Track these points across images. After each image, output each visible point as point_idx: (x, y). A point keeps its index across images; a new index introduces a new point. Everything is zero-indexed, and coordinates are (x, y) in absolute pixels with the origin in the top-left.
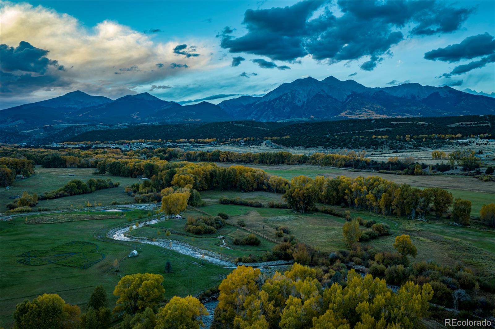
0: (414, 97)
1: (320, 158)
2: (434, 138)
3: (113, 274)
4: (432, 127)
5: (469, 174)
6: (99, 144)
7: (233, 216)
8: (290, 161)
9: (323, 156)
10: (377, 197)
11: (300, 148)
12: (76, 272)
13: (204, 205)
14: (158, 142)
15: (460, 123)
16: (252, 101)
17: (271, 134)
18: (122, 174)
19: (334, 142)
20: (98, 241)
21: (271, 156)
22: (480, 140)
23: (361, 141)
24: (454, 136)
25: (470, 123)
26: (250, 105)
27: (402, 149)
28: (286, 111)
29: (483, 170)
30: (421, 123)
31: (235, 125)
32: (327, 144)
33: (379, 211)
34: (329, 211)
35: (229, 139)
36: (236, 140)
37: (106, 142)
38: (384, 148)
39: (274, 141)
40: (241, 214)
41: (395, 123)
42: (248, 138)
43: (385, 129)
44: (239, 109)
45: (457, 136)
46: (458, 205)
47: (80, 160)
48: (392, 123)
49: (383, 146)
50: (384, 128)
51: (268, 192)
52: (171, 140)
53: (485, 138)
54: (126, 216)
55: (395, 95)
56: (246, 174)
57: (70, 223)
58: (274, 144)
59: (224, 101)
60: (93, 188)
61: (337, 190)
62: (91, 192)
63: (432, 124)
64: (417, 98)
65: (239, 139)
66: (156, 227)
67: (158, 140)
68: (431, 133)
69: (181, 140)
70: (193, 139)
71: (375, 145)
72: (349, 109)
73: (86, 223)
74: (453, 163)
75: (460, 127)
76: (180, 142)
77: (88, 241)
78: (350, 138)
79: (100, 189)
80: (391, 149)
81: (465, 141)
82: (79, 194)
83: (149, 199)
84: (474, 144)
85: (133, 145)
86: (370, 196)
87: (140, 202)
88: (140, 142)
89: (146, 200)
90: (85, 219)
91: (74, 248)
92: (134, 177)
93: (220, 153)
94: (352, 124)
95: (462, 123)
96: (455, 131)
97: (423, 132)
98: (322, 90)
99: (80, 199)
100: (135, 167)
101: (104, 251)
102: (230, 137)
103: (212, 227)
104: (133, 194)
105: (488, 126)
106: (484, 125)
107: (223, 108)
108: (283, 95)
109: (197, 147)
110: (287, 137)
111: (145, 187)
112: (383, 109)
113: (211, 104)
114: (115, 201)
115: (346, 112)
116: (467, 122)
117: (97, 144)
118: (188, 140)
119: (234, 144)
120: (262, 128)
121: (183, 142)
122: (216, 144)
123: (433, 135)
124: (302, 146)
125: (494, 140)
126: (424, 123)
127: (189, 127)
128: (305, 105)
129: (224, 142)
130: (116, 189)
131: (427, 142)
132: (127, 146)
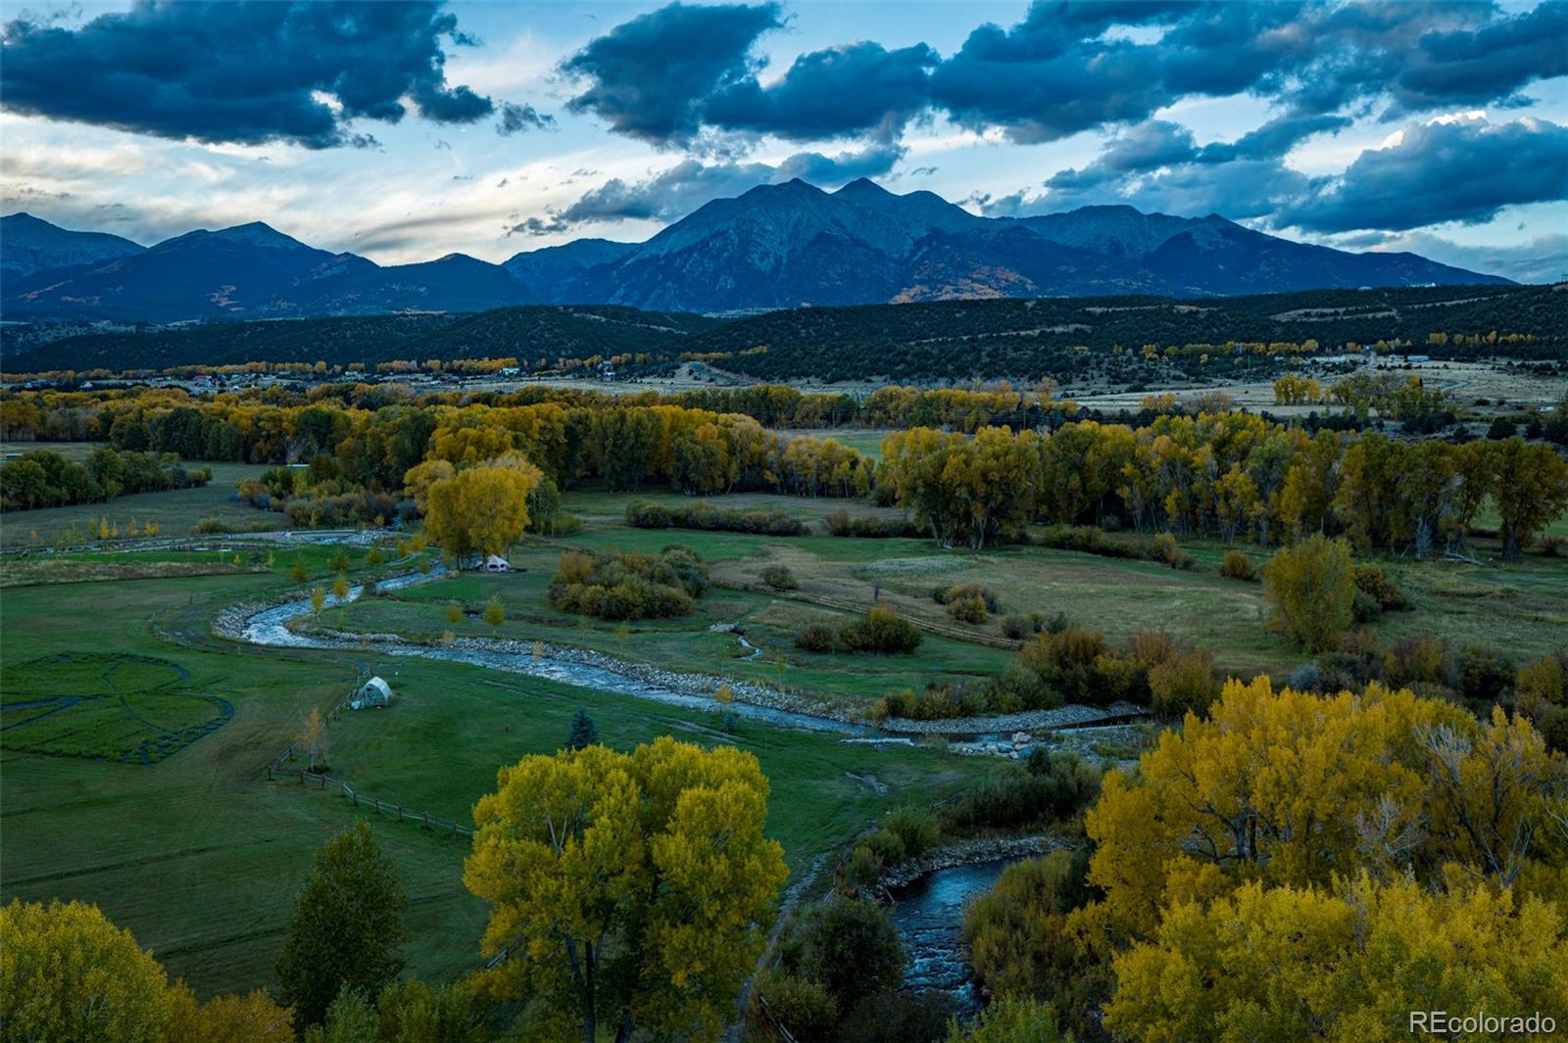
0: (1116, 248)
1: (904, 405)
2: (1235, 355)
3: (302, 782)
4: (1221, 320)
6: (106, 378)
7: (716, 562)
8: (797, 418)
9: (914, 397)
10: (1265, 482)
11: (809, 382)
12: (100, 780)
13: (572, 531)
14: (314, 372)
15: (1302, 311)
16: (611, 257)
17: (700, 342)
18: (209, 452)
19: (922, 361)
20: (179, 648)
22: (1384, 358)
24: (1294, 346)
25: (1332, 311)
26: (605, 268)
27: (1152, 381)
28: (722, 288)
29: (1473, 428)
30: (1185, 309)
31: (576, 315)
32: (900, 368)
35: (561, 360)
36: (587, 363)
37: (130, 372)
38: (1093, 378)
39: (717, 364)
40: (742, 555)
41: (1098, 310)
42: (626, 356)
43: (1072, 328)
44: (571, 280)
45: (1303, 348)
47: (43, 418)
48: (1091, 309)
49: (1086, 372)
50: (1067, 324)
51: (782, 494)
52: (362, 365)
53: (1396, 353)
54: (275, 565)
55: (1059, 240)
56: (699, 432)
57: (35, 591)
58: (718, 372)
59: (520, 254)
60: (112, 485)
61: (1078, 467)
62: (104, 500)
63: (1223, 311)
64: (1127, 250)
65: (596, 358)
66: (421, 600)
67: (314, 365)
68: (1220, 339)
69: (396, 364)
70: (438, 362)
71: (1061, 369)
72: (921, 282)
73: (106, 588)
74: (1359, 412)
75: (1302, 323)
76: (392, 370)
77: (132, 651)
78: (974, 349)
79: (136, 490)
80: (1115, 383)
81: (1335, 360)
82: (58, 503)
83: (346, 516)
84: (1372, 369)
85: (228, 379)
86: (1238, 478)
87: (313, 522)
88: (252, 371)
89: (335, 517)
90: (101, 577)
91: (68, 680)
92: (259, 463)
93: (546, 395)
94: (964, 313)
95: (1308, 310)
96: (1295, 332)
97: (1194, 336)
98: (838, 223)
99: (63, 520)
100: (261, 424)
101: (220, 686)
102: (563, 353)
104: (274, 501)
105: (1393, 318)
106: (1380, 315)
107: (517, 275)
108: (714, 236)
109: (456, 382)
110: (757, 350)
111: (316, 478)
112: (1025, 283)
113: (478, 261)
114: (212, 520)
115: (912, 293)
116: (1323, 307)
117: (98, 378)
118: (419, 365)
119: (580, 373)
120: (665, 329)
121: (403, 372)
122: (519, 375)
123: (1229, 343)
124: (817, 377)
125: (1426, 357)
126: (1194, 308)
127: (416, 325)
128: (783, 268)
129: (545, 368)
130: (201, 489)
131: (1214, 364)
132: (209, 383)
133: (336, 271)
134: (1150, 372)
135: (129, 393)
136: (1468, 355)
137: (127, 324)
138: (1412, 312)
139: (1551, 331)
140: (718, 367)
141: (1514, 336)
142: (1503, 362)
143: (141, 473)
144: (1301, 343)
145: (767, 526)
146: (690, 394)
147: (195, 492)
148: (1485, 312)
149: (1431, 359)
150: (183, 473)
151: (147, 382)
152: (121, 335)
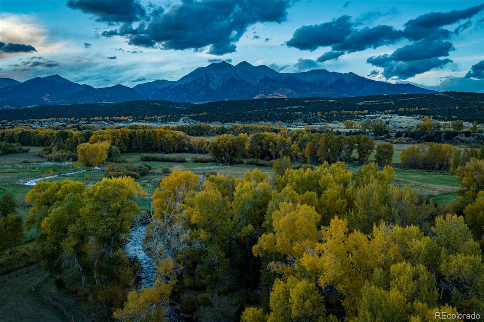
0: (321, 82)
1: (239, 129)
2: (343, 115)
4: (341, 104)
5: (380, 138)
6: (6, 123)
8: (209, 133)
9: (242, 127)
10: (302, 146)
11: (217, 123)
13: (124, 162)
14: (71, 121)
15: (366, 102)
16: (167, 85)
18: (32, 143)
19: (251, 117)
20: (6, 186)
21: (189, 129)
22: (385, 115)
23: (277, 116)
24: (361, 112)
25: (375, 101)
26: (165, 89)
27: (315, 122)
28: (201, 95)
29: (392, 134)
30: (331, 101)
31: (151, 103)
32: (244, 119)
33: (304, 161)
34: (254, 162)
35: (146, 117)
36: (153, 118)
37: (14, 121)
38: (299, 121)
41: (307, 101)
42: (165, 116)
43: (298, 107)
44: (154, 92)
46: (381, 149)
48: (305, 101)
49: (297, 120)
50: (297, 106)
51: (190, 153)
52: (85, 119)
53: (389, 114)
54: (38, 170)
55: (304, 80)
56: (166, 136)
59: (139, 84)
61: (261, 144)
63: (342, 102)
64: (325, 83)
65: (156, 116)
67: (71, 119)
68: (341, 110)
69: (96, 118)
70: (108, 117)
71: (290, 119)
72: (262, 93)
74: (364, 130)
75: (366, 105)
76: (94, 120)
78: (266, 113)
79: (8, 153)
80: (305, 123)
81: (371, 116)
83: (63, 159)
84: (381, 119)
85: (44, 123)
86: (295, 146)
87: (53, 160)
88: (51, 121)
89: (60, 159)
93: (137, 127)
95: (368, 101)
96: (362, 108)
97: (333, 109)
98: (236, 75)
100: (47, 135)
102: (147, 115)
103: (135, 173)
104: (45, 155)
105: (391, 103)
106: (388, 103)
107: (138, 91)
108: (198, 79)
109: (113, 124)
110: (204, 114)
111: (58, 149)
112: (294, 93)
113: (125, 87)
114: (25, 159)
115: (259, 96)
116: (373, 100)
117: (4, 123)
118: (103, 118)
119: (151, 121)
120: (179, 107)
121: (98, 121)
122: (133, 121)
123: (343, 111)
124: (220, 121)
125: (397, 115)
126: (334, 101)
127: (103, 106)
128: (220, 89)
129: (141, 119)
130: (27, 153)
131: (337, 117)
132: (38, 124)
133: (81, 90)
134: (315, 119)
135: (13, 127)
136: (409, 114)
137: (14, 107)
138: (397, 102)
139: (433, 107)
140: (191, 119)
141: (423, 109)
142: (418, 116)
143: (9, 148)
144: (363, 111)
145: (176, 160)
146: (179, 126)
147: (25, 154)
148: (416, 102)
149: (398, 116)
150: (21, 149)
151: (19, 124)
152: (12, 110)
